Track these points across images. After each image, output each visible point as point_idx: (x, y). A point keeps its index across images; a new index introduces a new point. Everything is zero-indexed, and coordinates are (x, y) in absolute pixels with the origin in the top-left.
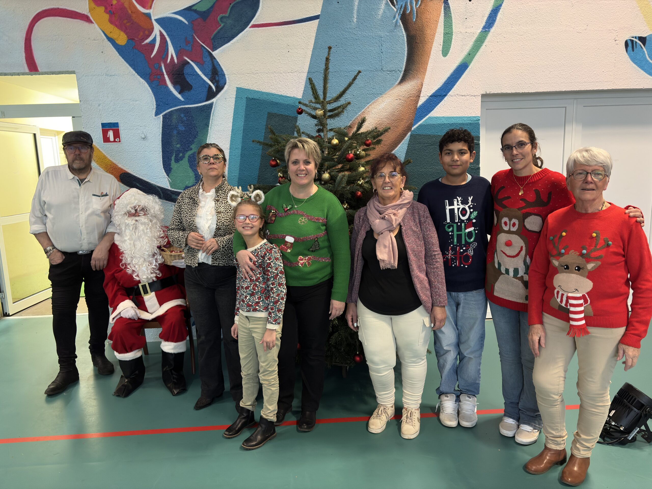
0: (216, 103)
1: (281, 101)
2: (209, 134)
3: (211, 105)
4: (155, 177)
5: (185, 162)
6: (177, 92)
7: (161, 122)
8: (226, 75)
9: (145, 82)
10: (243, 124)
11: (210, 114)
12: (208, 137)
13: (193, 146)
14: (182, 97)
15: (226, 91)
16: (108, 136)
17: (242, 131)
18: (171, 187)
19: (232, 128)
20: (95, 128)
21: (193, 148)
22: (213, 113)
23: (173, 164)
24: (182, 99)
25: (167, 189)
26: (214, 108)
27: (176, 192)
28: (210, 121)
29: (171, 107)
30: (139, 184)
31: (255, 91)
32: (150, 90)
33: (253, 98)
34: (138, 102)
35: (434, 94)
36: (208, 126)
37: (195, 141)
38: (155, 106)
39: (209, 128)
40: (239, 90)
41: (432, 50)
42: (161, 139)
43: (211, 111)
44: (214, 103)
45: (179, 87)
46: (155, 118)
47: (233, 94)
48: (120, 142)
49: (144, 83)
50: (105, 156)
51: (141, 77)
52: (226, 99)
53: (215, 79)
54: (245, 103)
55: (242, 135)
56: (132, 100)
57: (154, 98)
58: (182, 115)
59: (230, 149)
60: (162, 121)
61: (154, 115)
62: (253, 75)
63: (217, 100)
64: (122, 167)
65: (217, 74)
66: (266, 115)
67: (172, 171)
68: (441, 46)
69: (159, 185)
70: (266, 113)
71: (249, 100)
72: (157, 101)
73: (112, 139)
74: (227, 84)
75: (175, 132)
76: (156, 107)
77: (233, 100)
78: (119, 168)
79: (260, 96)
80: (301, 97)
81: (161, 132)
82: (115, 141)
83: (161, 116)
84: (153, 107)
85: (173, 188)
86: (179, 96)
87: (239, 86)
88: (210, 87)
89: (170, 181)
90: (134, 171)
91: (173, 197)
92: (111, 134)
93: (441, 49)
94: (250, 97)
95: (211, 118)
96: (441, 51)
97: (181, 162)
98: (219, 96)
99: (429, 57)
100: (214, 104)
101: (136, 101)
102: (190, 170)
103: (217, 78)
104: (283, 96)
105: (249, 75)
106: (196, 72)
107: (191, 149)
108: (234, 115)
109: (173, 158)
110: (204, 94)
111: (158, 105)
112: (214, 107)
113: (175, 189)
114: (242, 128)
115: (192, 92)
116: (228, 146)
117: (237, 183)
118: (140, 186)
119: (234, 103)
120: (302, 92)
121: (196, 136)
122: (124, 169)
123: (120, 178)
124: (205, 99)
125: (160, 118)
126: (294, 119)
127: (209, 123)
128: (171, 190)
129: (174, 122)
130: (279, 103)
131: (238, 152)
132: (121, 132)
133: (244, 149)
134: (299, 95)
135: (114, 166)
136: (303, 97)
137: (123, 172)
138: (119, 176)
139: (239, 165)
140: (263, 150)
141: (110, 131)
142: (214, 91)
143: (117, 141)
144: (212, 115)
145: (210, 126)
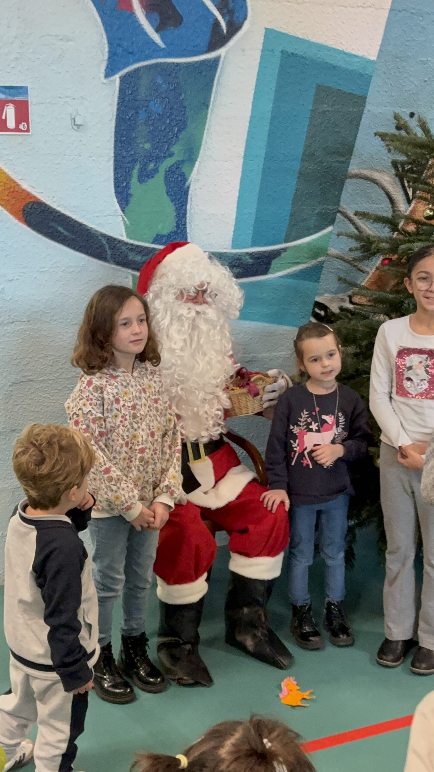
0: (225, 57)
1: (341, 64)
2: (207, 124)
3: (216, 62)
4: (97, 214)
5: (158, 182)
6: (153, 26)
7: (117, 93)
8: (248, 1)
9: (90, 1)
10: (271, 105)
11: (213, 81)
12: (206, 131)
13: (175, 149)
14: (162, 39)
15: (245, 34)
16: (4, 117)
17: (269, 121)
18: (128, 236)
19: (252, 113)
21: (176, 152)
22: (218, 80)
23: (135, 187)
24: (162, 45)
25: (120, 241)
26: (222, 69)
27: (138, 246)
28: (211, 95)
29: (139, 61)
30: (64, 229)
31: (298, 38)
32: (99, 20)
33: (293, 54)
34: (70, 43)
36: (207, 106)
37: (180, 137)
38: (107, 54)
39: (210, 111)
40: (270, 33)
42: (113, 130)
43: (215, 75)
44: (222, 57)
45: (156, 16)
46: (104, 81)
47: (258, 42)
48: (28, 130)
52: (243, 50)
53: (226, 5)
54: (279, 61)
55: (267, 129)
57: (105, 36)
58: (160, 81)
59: (245, 157)
60: (118, 89)
61: (102, 75)
62: (296, 6)
63: (227, 52)
64: (29, 189)
66: (314, 91)
67: (132, 200)
69: (104, 231)
70: (315, 85)
71: (286, 56)
72: (110, 43)
73: (11, 123)
74: (248, 18)
75: (142, 116)
76: (109, 58)
77: (258, 55)
78: (23, 190)
79: (305, 51)
80: (375, 59)
81: (115, 113)
82: (17, 129)
83: (117, 78)
84: (101, 57)
85: (131, 238)
86: (156, 37)
87: (270, 26)
88: (217, 24)
89: (128, 222)
90: (55, 199)
91: (130, 258)
92: (10, 113)
94: (290, 50)
95: (214, 90)
97: (151, 182)
98: (231, 43)
100: (222, 60)
101: (68, 40)
102: (166, 199)
103: (231, 5)
104: (345, 53)
105: (289, 4)
107: (171, 155)
108: (257, 86)
109: (135, 172)
110: (205, 39)
111: (112, 54)
112: (220, 65)
113: (135, 239)
114: (270, 114)
115: (182, 29)
116: (241, 150)
117: (252, 229)
118: (66, 233)
119: (259, 61)
120: (378, 48)
121: (182, 126)
122: (34, 193)
123: (24, 214)
124: (205, 49)
125: (115, 83)
126: (361, 101)
127: (210, 101)
128: (127, 244)
129: (143, 92)
130: (338, 66)
131: (259, 164)
132: (32, 109)
133: (269, 158)
134: (373, 55)
135: (13, 185)
136: (379, 57)
137: (31, 200)
138: (21, 209)
139: (258, 192)
140: (302, 160)
141: (8, 106)
142: (223, 32)
143: (23, 129)
144: (215, 82)
145: (211, 107)
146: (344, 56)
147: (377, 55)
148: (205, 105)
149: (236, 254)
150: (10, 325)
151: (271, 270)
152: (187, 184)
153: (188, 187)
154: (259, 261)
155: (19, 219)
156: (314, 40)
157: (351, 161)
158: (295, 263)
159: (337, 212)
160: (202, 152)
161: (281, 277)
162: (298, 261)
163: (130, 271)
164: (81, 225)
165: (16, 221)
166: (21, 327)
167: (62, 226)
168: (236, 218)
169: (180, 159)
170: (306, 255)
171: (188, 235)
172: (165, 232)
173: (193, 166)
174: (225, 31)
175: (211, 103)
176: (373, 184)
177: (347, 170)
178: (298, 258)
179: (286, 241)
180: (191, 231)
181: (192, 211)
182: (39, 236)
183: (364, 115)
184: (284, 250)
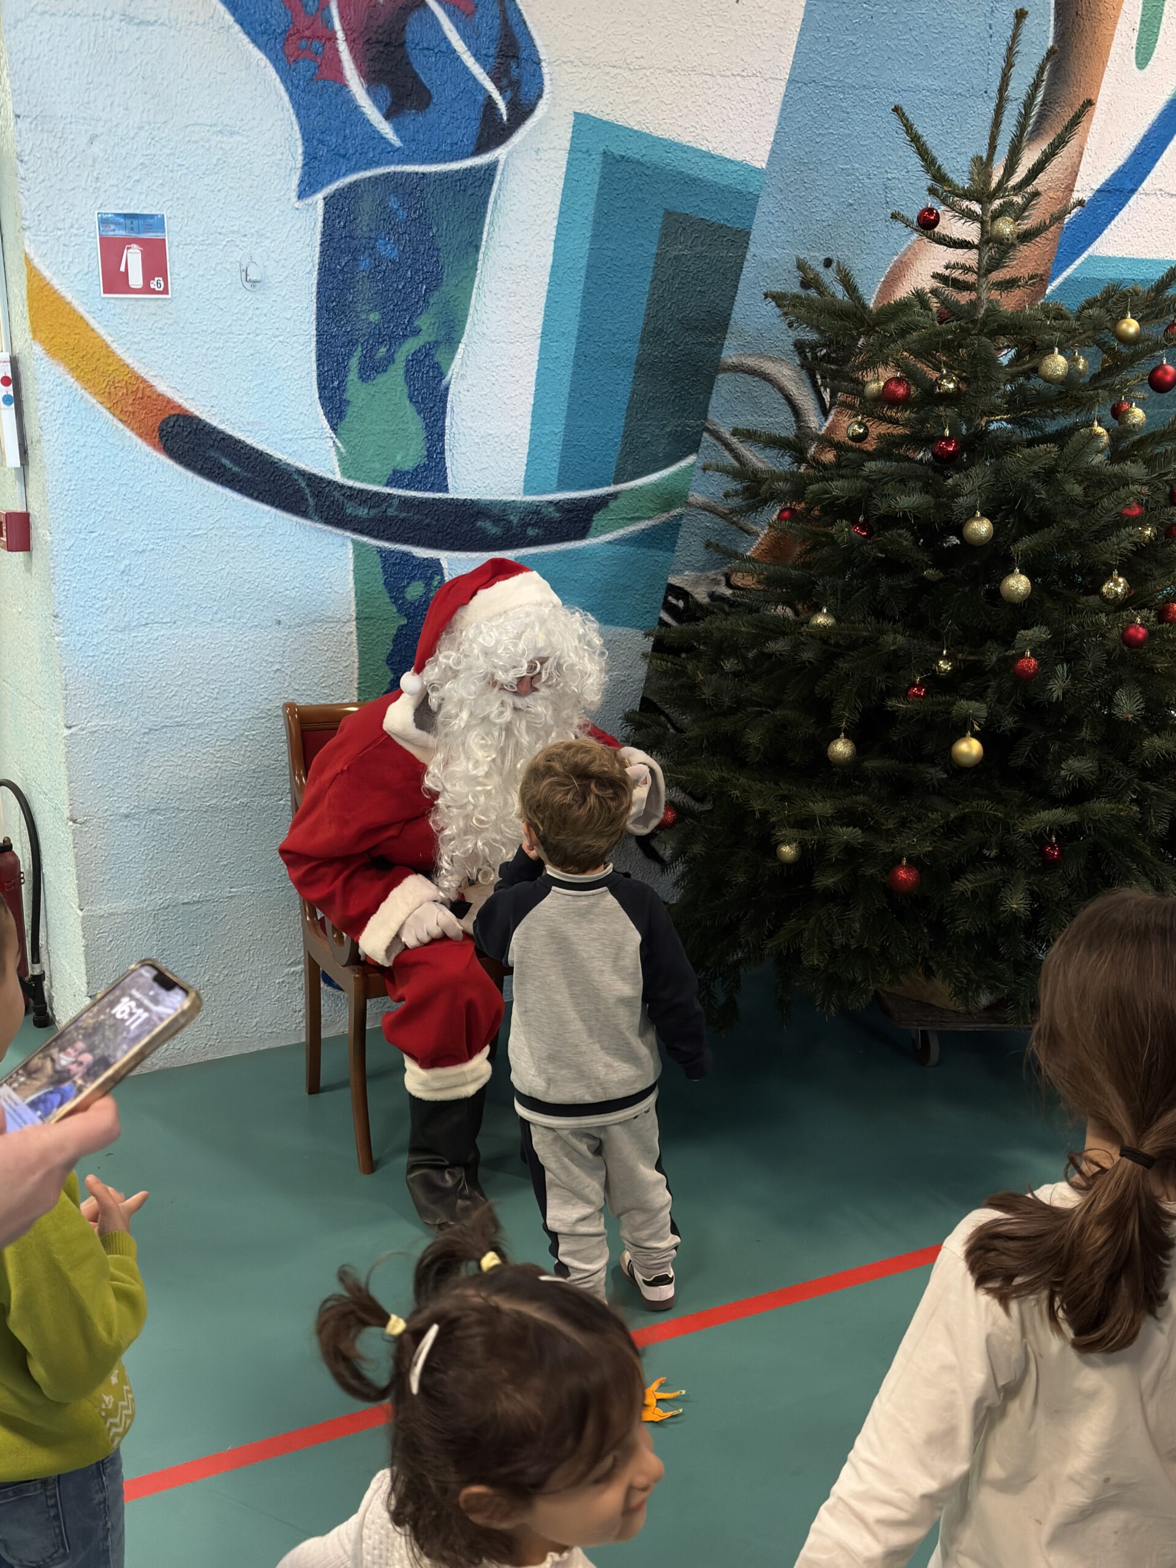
0: (506, 162)
1: (708, 174)
2: (477, 279)
3: (492, 168)
4: (290, 436)
5: (394, 379)
6: (380, 109)
7: (320, 225)
8: (543, 64)
9: (269, 64)
10: (588, 246)
11: (486, 203)
12: (475, 291)
13: (424, 322)
14: (397, 131)
15: (540, 123)
16: (122, 269)
17: (583, 273)
18: (344, 472)
19: (554, 260)
20: (74, 231)
21: (424, 328)
22: (495, 202)
23: (355, 389)
24: (396, 141)
25: (330, 482)
26: (500, 183)
27: (361, 491)
28: (483, 226)
29: (356, 169)
30: (233, 461)
31: (631, 130)
32: (286, 98)
33: (623, 157)
34: (237, 138)
35: (1107, 183)
36: (477, 248)
37: (431, 301)
38: (300, 158)
39: (481, 256)
40: (582, 122)
41: (1114, 44)
42: (314, 289)
43: (489, 194)
44: (502, 163)
45: (385, 92)
46: (297, 205)
47: (563, 136)
48: (165, 291)
49: (262, 64)
50: (108, 347)
51: (254, 41)
52: (537, 151)
53: (507, 72)
54: (598, 171)
55: (581, 287)
56: (214, 129)
57: (296, 128)
58: (393, 203)
59: (544, 334)
60: (321, 219)
61: (293, 195)
62: (627, 74)
63: (510, 154)
64: (170, 394)
65: (515, 57)
66: (660, 220)
67: (350, 410)
68: (1136, 34)
69: (302, 466)
70: (661, 212)
71: (612, 163)
72: (307, 139)
73: (136, 279)
74: (545, 96)
75: (365, 263)
76: (304, 165)
77: (562, 158)
78: (159, 395)
79: (644, 151)
80: (764, 166)
81: (317, 260)
82: (146, 289)
83: (319, 199)
84: (291, 164)
85: (349, 477)
86: (385, 128)
87: (583, 109)
88: (490, 104)
89: (343, 450)
90: (215, 410)
91: (349, 511)
92: (133, 260)
93: (1134, 43)
94: (618, 151)
95: (488, 220)
96: (1134, 49)
97: (381, 378)
98: (517, 139)
99: (1104, 64)
100: (500, 168)
101: (232, 134)
102: (409, 410)
103: (515, 73)
104: (713, 157)
105: (617, 71)
106: (445, 39)
107: (417, 332)
108: (561, 213)
109: (354, 362)
110: (471, 130)
111: (310, 158)
112: (498, 178)
113: (357, 479)
114: (584, 262)
115: (432, 114)
116: (537, 323)
117: (558, 460)
118: (236, 469)
119: (564, 170)
120: (769, 148)
121: (434, 281)
122: (178, 399)
123: (161, 437)
124: (472, 148)
125: (315, 209)
126: (740, 239)
127: (481, 238)
128: (342, 487)
129: (364, 225)
130: (700, 179)
131: (567, 347)
132: (172, 254)
133: (585, 336)
134: (759, 158)
135: (141, 386)
136: (770, 163)
137: (173, 412)
138: (157, 429)
139: (567, 396)
140: (642, 341)
141: (128, 248)
142: (502, 119)
143: (157, 289)
144: (490, 206)
145: (482, 249)
146: (712, 161)
147: (766, 159)
148: (473, 245)
149: (531, 503)
150: (142, 628)
151: (592, 530)
152: (444, 382)
153: (447, 389)
154: (571, 515)
155: (154, 446)
156: (659, 133)
157: (726, 343)
158: (633, 518)
159: (703, 430)
160: (468, 327)
161: (610, 542)
162: (637, 514)
163: (348, 534)
164: (261, 454)
165: (147, 449)
166: (162, 633)
167: (227, 456)
168: (531, 441)
169: (432, 339)
170: (651, 505)
171: (448, 471)
172: (409, 465)
173: (454, 351)
174: (505, 118)
175: (483, 243)
176: (763, 382)
177: (719, 359)
178: (637, 511)
179: (617, 482)
180: (452, 464)
181: (454, 430)
182: (190, 474)
183: (746, 264)
184: (614, 496)
